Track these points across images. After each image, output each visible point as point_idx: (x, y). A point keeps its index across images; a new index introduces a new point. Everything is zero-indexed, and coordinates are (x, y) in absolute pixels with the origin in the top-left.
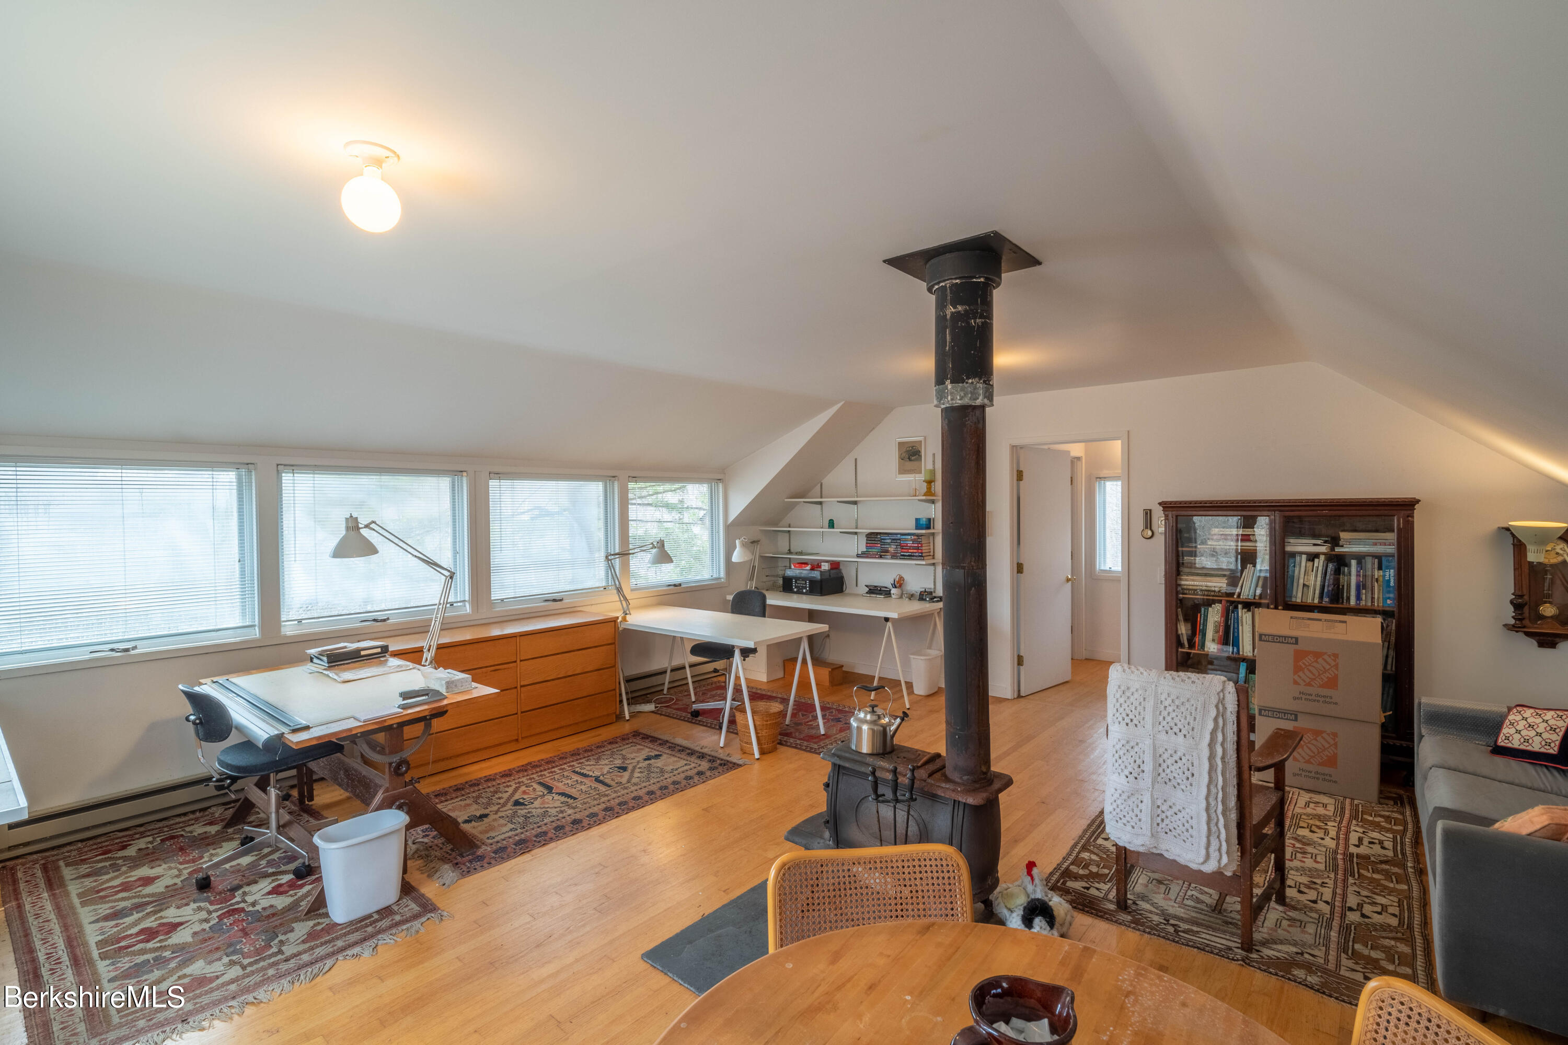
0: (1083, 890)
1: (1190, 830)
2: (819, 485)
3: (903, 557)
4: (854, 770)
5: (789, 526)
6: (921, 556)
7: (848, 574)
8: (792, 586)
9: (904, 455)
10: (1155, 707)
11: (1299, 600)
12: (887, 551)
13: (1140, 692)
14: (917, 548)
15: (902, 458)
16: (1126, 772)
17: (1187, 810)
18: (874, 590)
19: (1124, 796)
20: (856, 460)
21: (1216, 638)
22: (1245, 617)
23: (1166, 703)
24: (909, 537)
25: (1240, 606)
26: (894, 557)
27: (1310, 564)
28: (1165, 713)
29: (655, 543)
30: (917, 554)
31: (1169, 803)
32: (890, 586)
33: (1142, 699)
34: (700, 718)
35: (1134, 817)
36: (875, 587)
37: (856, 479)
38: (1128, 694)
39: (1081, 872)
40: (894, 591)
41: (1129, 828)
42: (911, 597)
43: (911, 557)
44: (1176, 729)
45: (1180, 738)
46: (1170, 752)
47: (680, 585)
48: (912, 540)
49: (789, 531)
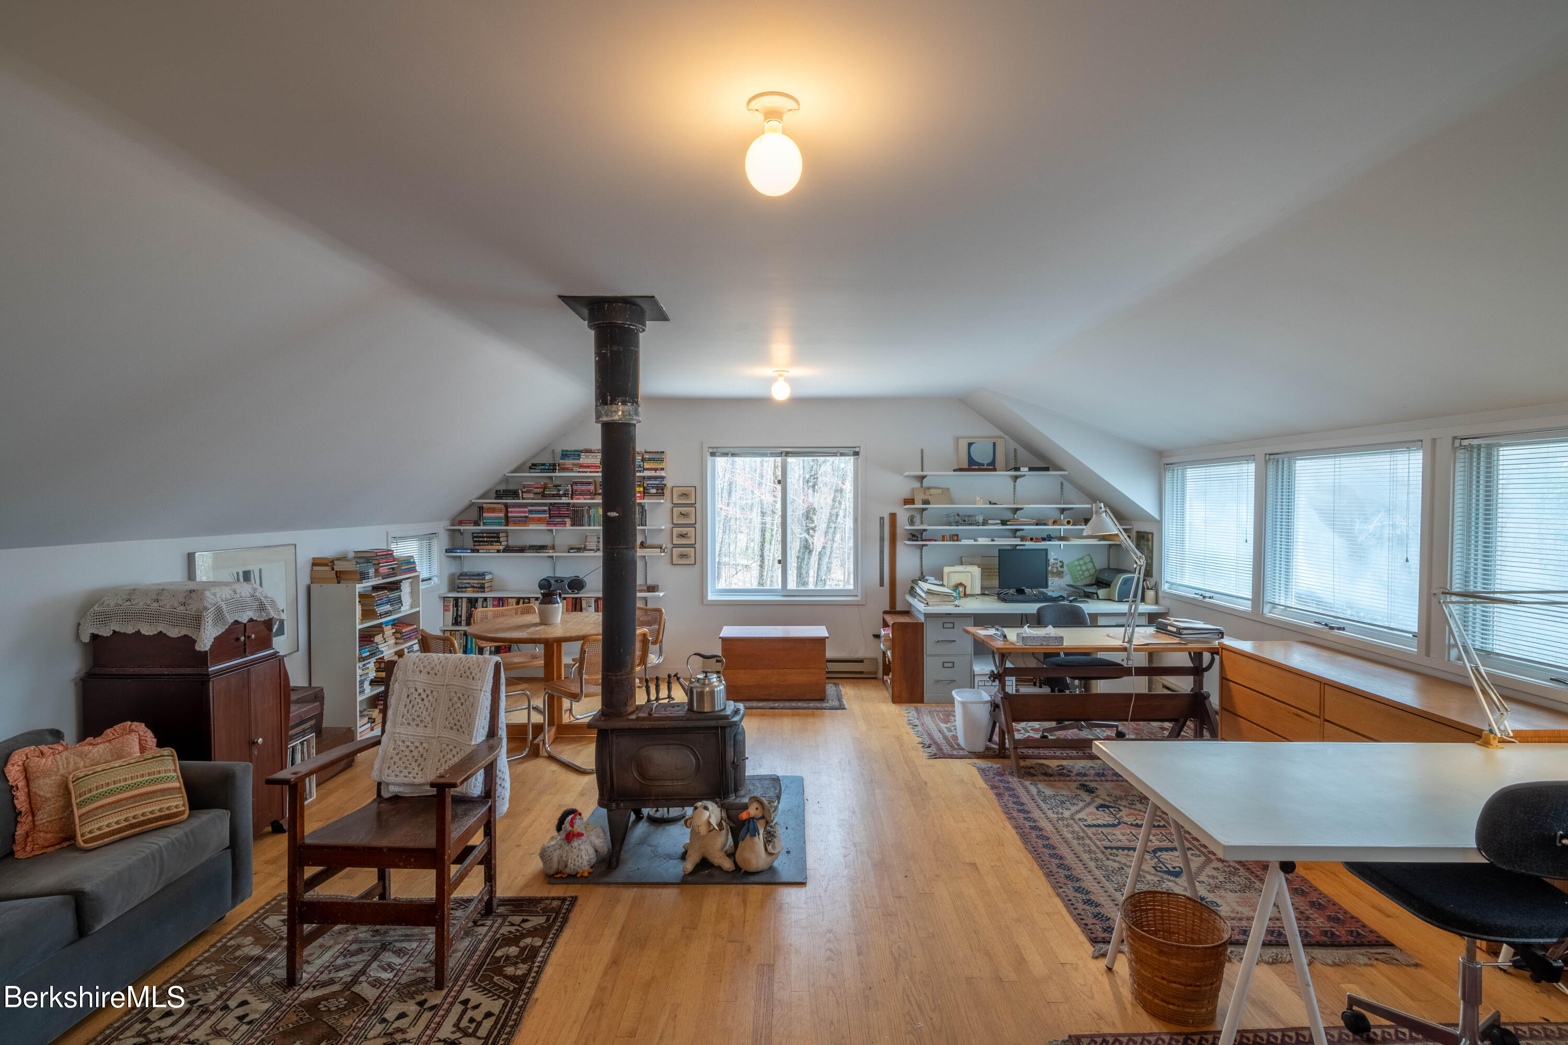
0: (529, 918)
39: (528, 941)
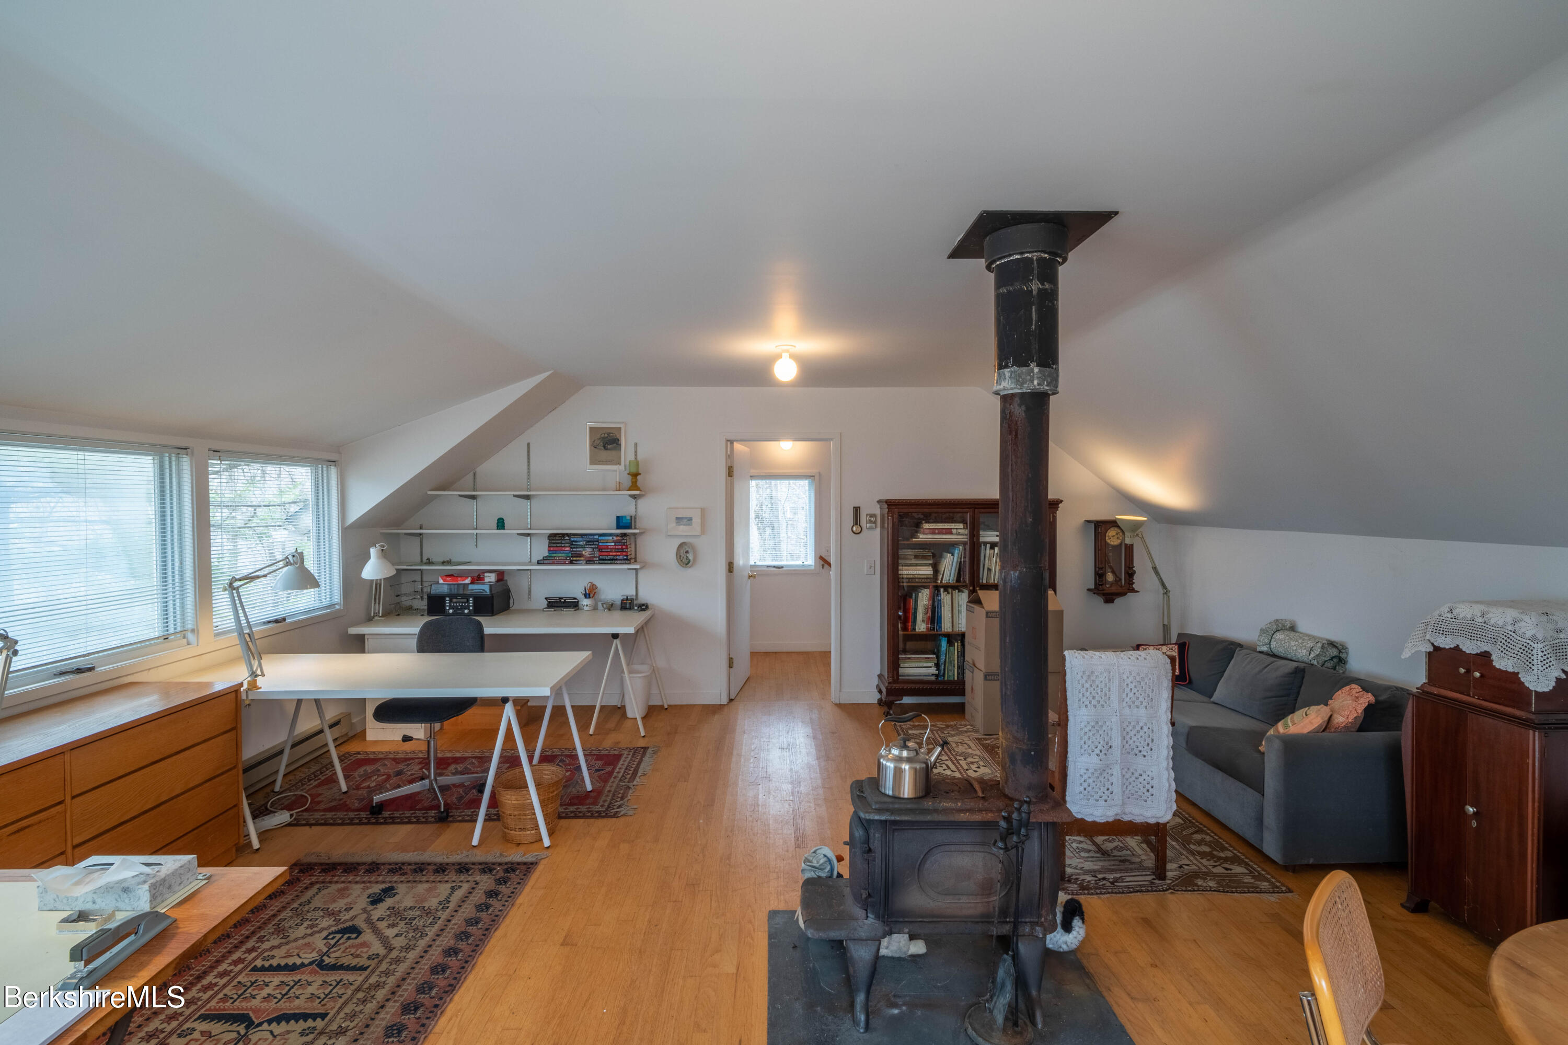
1: (1151, 790)
2: (472, 474)
3: (603, 561)
4: (916, 822)
5: (421, 528)
6: (627, 559)
7: (517, 586)
8: (444, 606)
9: (597, 442)
10: (1120, 686)
11: (985, 581)
12: (580, 555)
13: (1105, 675)
14: (622, 550)
15: (594, 446)
16: (1097, 751)
17: (1148, 773)
18: (557, 604)
19: (1096, 774)
20: (528, 444)
21: (925, 619)
22: (945, 598)
23: (1128, 681)
24: (611, 538)
25: (942, 590)
26: (589, 561)
27: (992, 551)
28: (1127, 690)
29: (290, 557)
30: (621, 557)
31: (1132, 770)
32: (580, 596)
33: (1107, 681)
34: (386, 814)
35: (1106, 792)
36: (560, 598)
37: (529, 469)
38: (1093, 678)
40: (585, 602)
41: (1102, 802)
42: (611, 607)
43: (613, 561)
44: (1137, 703)
45: (1142, 711)
46: (1132, 724)
47: (284, 619)
48: (614, 541)
49: (421, 534)
